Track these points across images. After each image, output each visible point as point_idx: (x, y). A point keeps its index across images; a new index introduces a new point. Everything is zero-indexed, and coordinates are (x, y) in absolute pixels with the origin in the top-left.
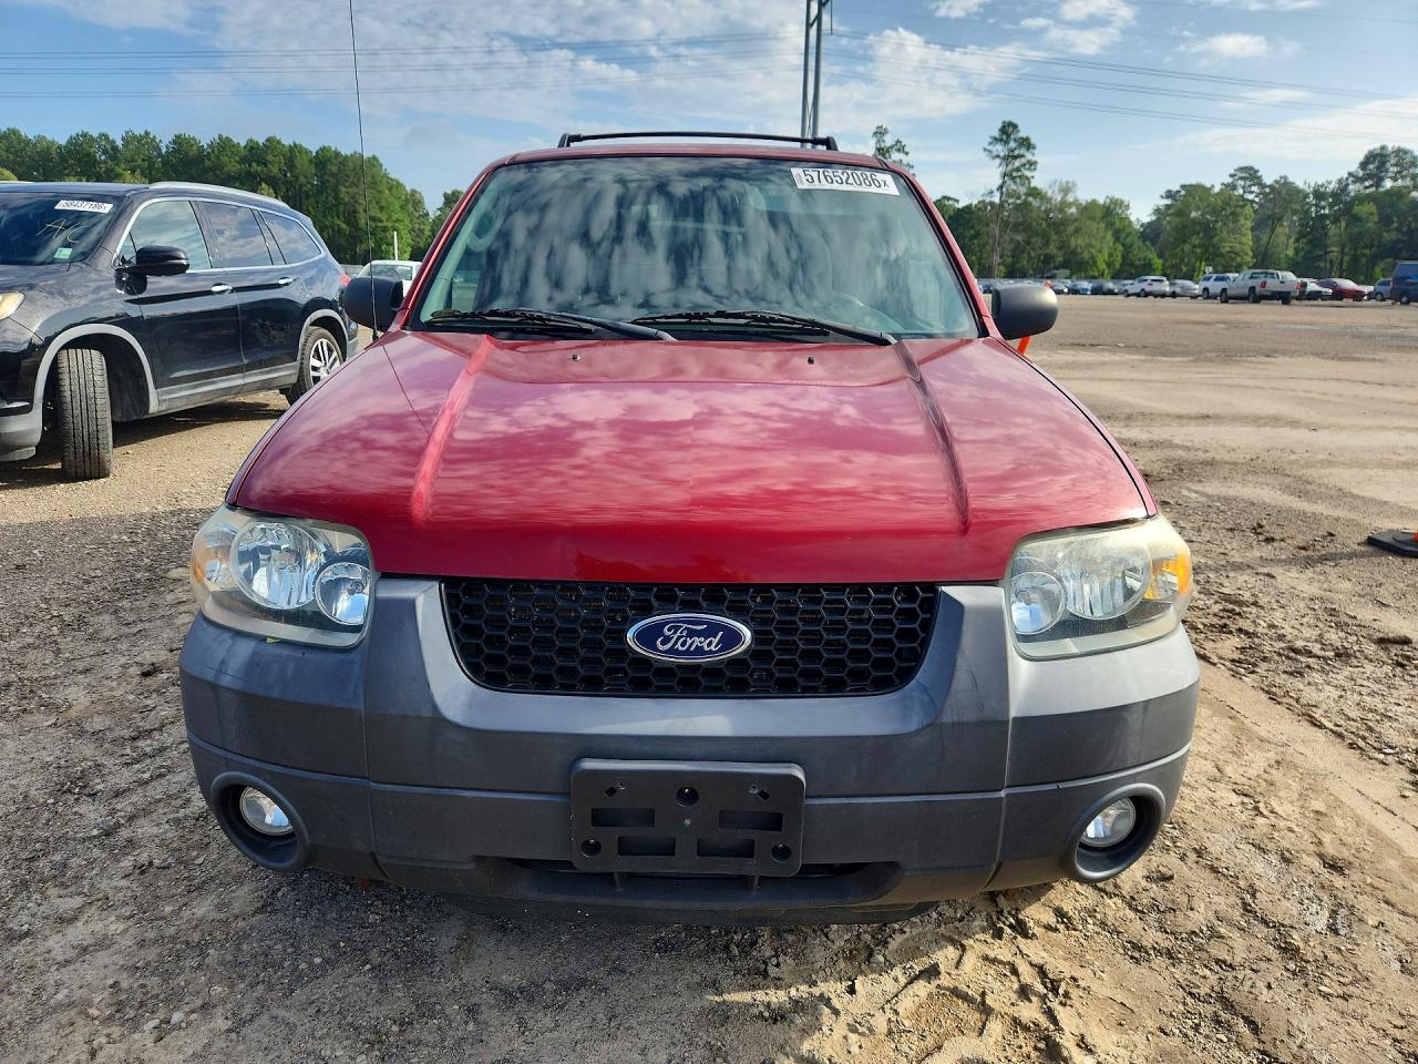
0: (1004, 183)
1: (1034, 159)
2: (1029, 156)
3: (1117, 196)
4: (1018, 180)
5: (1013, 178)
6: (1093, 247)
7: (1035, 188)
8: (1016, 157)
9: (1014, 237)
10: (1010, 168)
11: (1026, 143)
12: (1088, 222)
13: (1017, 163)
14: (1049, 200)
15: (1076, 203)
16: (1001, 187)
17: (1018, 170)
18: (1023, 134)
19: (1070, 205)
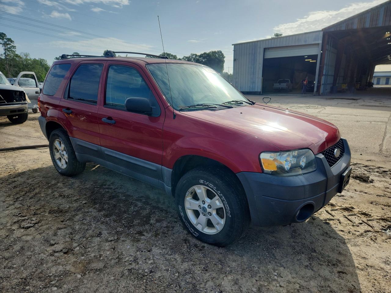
0: (6, 52)
1: (14, 45)
2: (12, 44)
3: (42, 58)
4: (10, 51)
5: (8, 51)
6: (40, 73)
7: (17, 54)
8: (8, 44)
9: (14, 69)
10: (6, 48)
11: (9, 40)
12: (36, 65)
13: (9, 46)
14: (21, 58)
15: (30, 60)
16: (5, 53)
17: (9, 48)
18: (8, 37)
19: (29, 60)
